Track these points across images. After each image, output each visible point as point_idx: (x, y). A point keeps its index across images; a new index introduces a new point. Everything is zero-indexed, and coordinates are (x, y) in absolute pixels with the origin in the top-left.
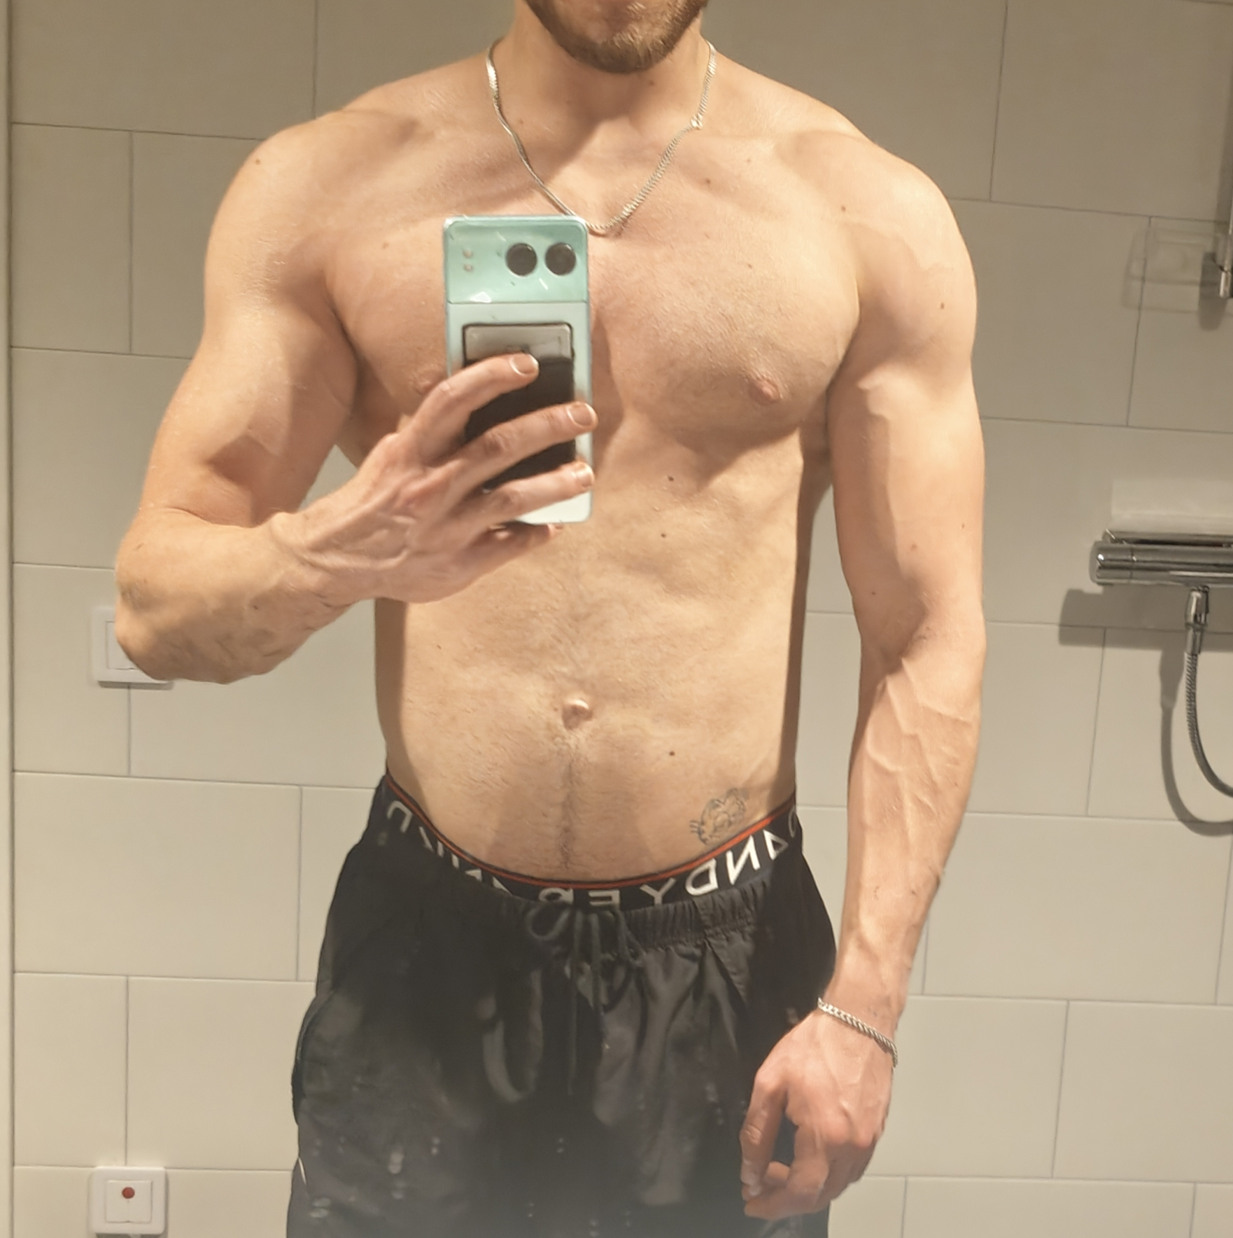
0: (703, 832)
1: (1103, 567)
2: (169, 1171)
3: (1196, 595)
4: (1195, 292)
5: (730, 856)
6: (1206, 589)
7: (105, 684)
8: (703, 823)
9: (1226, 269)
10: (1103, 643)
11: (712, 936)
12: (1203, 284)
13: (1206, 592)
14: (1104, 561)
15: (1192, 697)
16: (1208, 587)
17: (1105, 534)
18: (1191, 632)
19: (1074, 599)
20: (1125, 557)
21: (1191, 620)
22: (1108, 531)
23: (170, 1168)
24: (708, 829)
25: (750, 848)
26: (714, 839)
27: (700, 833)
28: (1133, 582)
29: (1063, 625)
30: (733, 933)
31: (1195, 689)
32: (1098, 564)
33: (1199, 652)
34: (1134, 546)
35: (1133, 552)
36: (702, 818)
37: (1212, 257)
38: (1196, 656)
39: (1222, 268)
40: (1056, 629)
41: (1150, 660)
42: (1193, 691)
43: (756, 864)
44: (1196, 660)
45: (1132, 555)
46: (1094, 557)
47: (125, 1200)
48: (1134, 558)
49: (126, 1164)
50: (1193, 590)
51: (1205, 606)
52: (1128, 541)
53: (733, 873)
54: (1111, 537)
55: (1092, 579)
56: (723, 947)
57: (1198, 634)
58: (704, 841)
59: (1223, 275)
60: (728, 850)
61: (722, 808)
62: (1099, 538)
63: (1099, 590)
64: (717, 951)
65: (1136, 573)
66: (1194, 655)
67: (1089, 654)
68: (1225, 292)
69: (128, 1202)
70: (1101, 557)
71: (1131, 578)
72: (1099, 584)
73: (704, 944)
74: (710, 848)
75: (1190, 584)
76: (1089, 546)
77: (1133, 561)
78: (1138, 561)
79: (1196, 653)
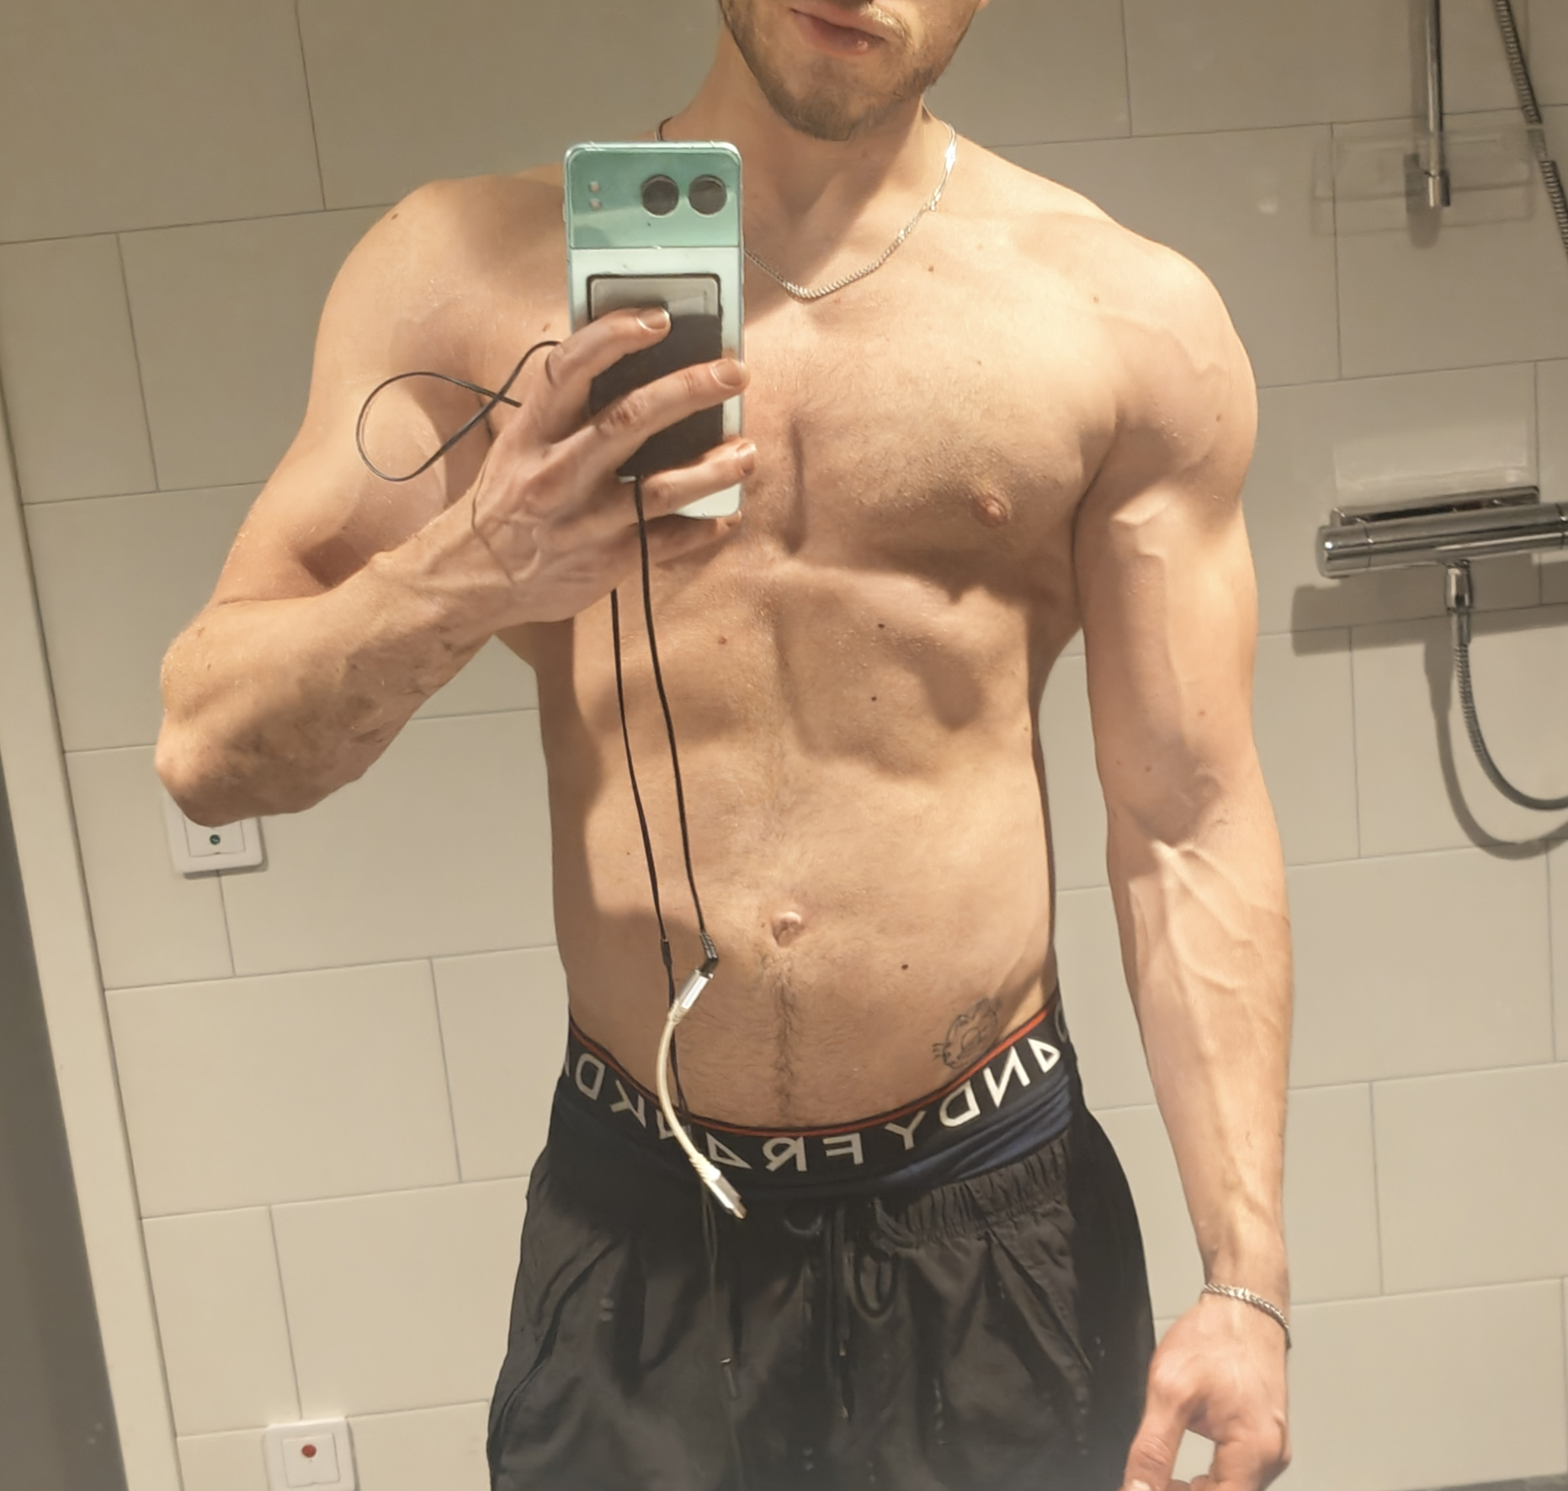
0: (949, 1054)
1: (1332, 557)
2: (351, 1420)
3: (1454, 572)
4: (1401, 204)
5: (988, 1074)
6: (1465, 563)
7: (190, 876)
8: (948, 1045)
9: (1433, 172)
10: (1350, 645)
11: (997, 1223)
12: (1409, 194)
13: (1465, 566)
14: (1333, 549)
15: (1467, 696)
16: (1467, 561)
17: (1333, 514)
18: (1455, 618)
19: (1305, 597)
20: (1358, 541)
21: (1452, 603)
22: (1336, 510)
23: (353, 1416)
24: (955, 1051)
25: (1014, 1061)
26: (964, 1061)
27: (945, 1056)
28: (1373, 569)
29: (1297, 632)
30: (1022, 1218)
31: (1470, 686)
32: (1326, 555)
33: (1469, 640)
34: (1369, 525)
35: (1367, 533)
36: (947, 1038)
37: (1414, 159)
38: (1466, 646)
39: (1428, 174)
40: (1289, 637)
41: (1410, 657)
42: (1467, 690)
43: (1025, 1080)
44: (1466, 651)
45: (1368, 537)
46: (1320, 546)
47: (307, 1460)
48: (1370, 541)
49: (301, 1418)
50: (1450, 567)
51: (1466, 583)
52: (1363, 518)
53: (997, 1093)
54: (1340, 515)
55: (1323, 575)
56: (1011, 1236)
57: (1464, 619)
58: (951, 1065)
59: (1431, 181)
60: (984, 1067)
61: (972, 1024)
62: (1325, 520)
63: (1335, 583)
64: (1006, 1243)
65: (1374, 559)
66: (1464, 645)
67: (1335, 661)
68: (1435, 202)
69: (311, 1461)
70: (1329, 545)
71: (1369, 565)
72: (1333, 577)
73: (987, 1233)
74: (958, 1071)
75: (1445, 562)
76: (1312, 533)
77: (1369, 544)
78: (1375, 543)
79: (1465, 642)
